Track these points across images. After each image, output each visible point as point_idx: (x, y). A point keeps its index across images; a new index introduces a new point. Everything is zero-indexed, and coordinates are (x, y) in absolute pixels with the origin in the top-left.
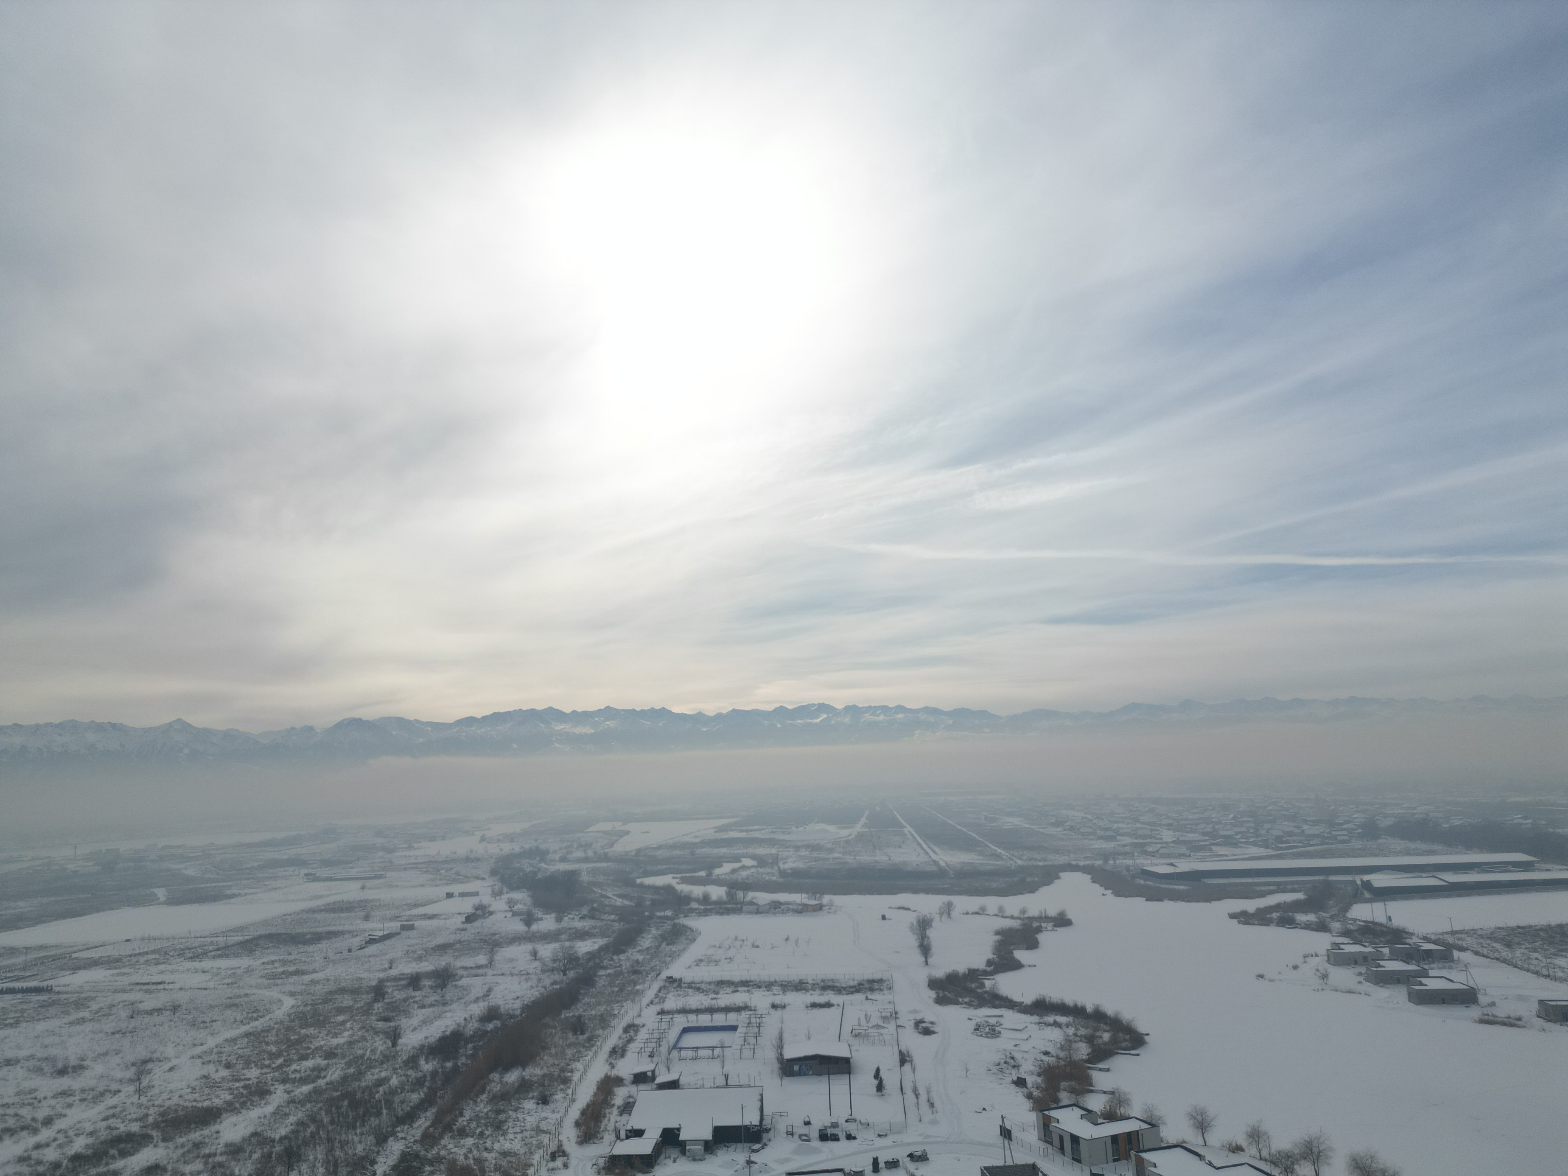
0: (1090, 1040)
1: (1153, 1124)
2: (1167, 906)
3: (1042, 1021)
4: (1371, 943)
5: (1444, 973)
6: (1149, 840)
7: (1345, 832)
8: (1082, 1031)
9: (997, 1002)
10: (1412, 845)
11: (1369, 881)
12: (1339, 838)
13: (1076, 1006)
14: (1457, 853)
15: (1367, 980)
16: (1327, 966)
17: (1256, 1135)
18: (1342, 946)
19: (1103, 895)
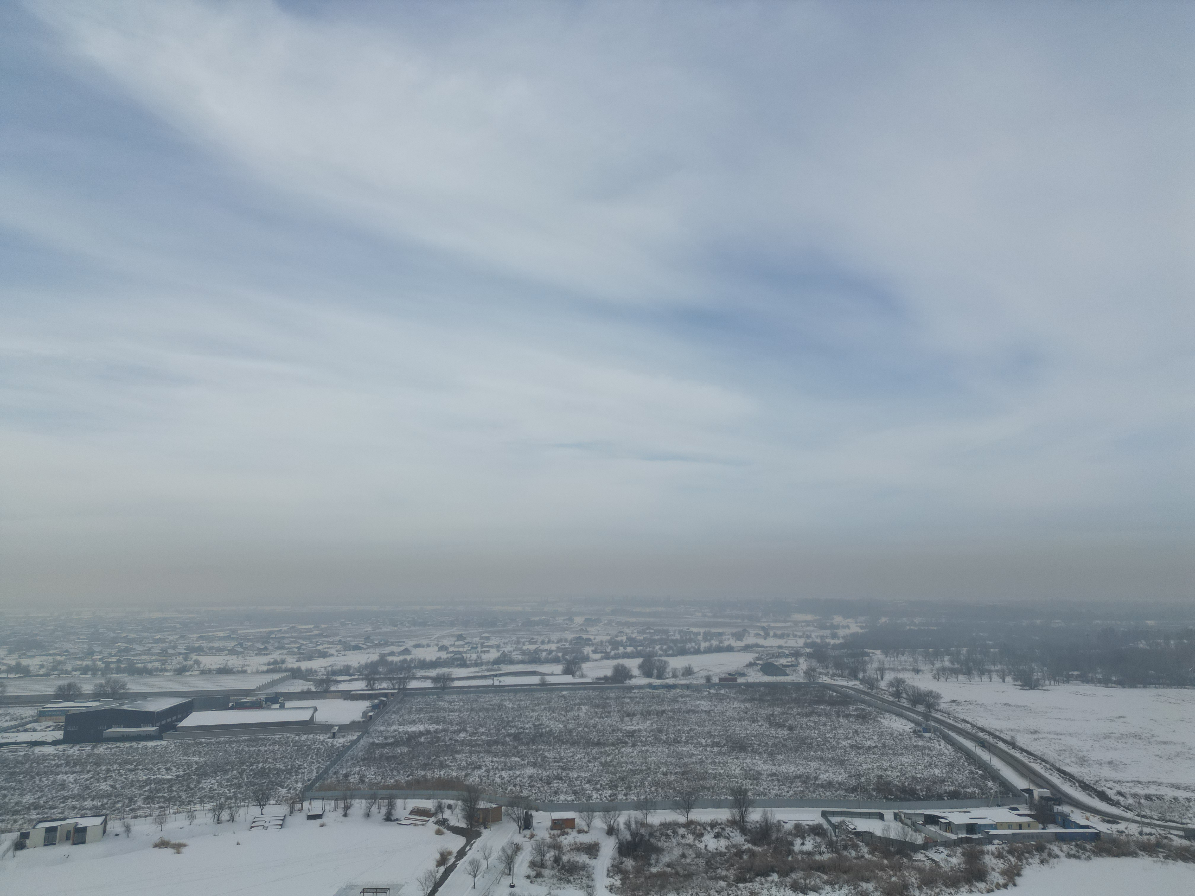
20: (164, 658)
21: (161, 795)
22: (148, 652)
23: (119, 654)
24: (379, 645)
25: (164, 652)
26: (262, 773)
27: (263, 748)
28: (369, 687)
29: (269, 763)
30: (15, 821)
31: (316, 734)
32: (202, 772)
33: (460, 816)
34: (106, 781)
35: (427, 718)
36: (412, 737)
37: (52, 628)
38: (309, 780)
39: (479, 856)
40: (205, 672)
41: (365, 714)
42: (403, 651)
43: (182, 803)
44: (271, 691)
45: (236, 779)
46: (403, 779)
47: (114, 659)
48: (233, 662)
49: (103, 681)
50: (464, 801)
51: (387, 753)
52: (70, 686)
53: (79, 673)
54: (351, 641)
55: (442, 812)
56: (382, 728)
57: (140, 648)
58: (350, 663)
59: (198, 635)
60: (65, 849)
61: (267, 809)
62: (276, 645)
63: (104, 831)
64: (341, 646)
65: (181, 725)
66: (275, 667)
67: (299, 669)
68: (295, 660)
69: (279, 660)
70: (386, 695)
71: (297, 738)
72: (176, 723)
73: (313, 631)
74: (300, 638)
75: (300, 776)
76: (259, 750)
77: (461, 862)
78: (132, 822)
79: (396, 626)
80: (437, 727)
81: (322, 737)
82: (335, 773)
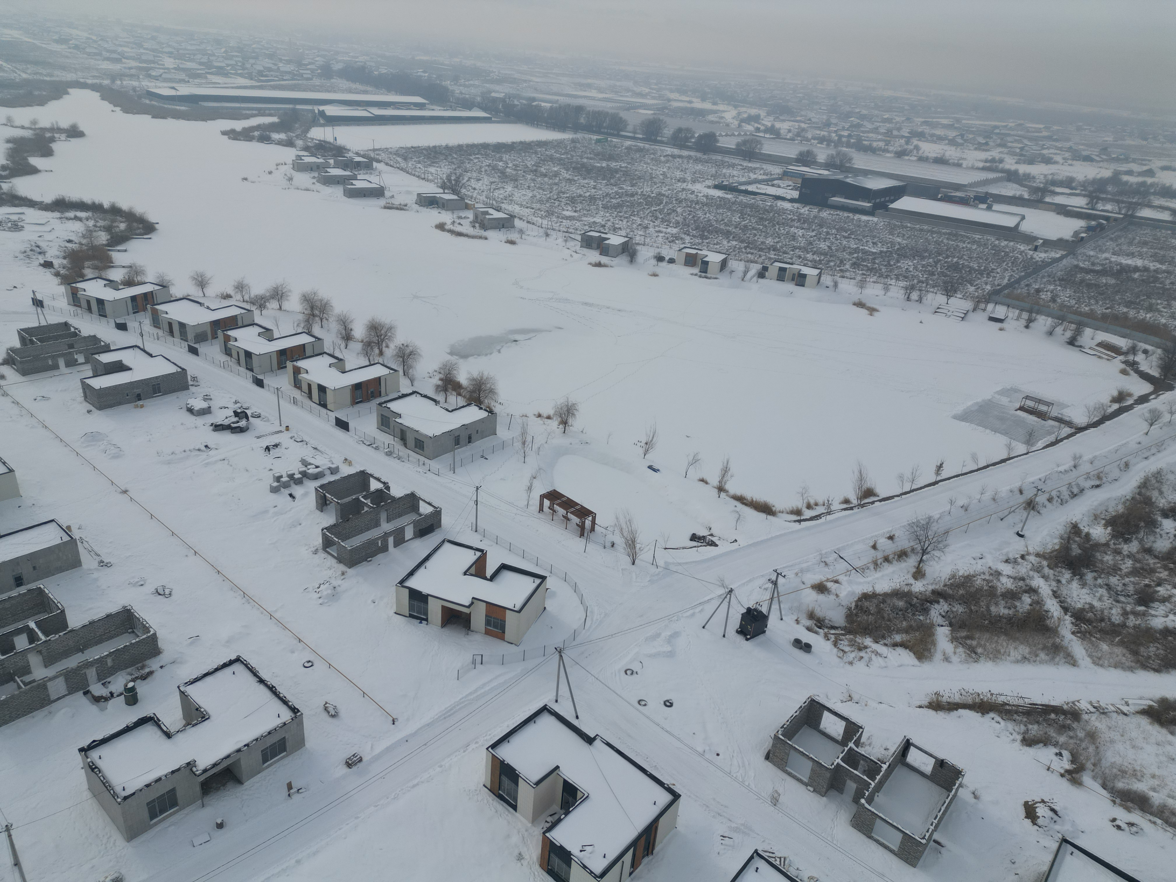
0: (108, 229)
1: (164, 286)
2: (170, 123)
3: (63, 216)
4: (323, 156)
5: (366, 177)
6: (152, 65)
7: (309, 72)
8: (101, 223)
9: (17, 202)
10: (354, 86)
11: (323, 111)
12: (305, 76)
13: (94, 204)
14: (382, 94)
15: (318, 181)
16: (293, 172)
17: (240, 287)
18: (303, 158)
19: (113, 111)
20: (888, 139)
21: (865, 264)
22: (875, 130)
23: (851, 129)
24: (1117, 160)
25: (889, 133)
26: (955, 267)
27: (961, 245)
28: (1090, 205)
29: (964, 260)
30: (760, 256)
31: (1018, 243)
32: (902, 253)
33: (1154, 364)
34: (825, 241)
35: (1150, 254)
36: (1124, 271)
37: (800, 95)
38: (998, 285)
39: (1163, 408)
40: (922, 159)
41: (1076, 233)
42: (1145, 171)
43: (881, 276)
44: (982, 190)
45: (931, 266)
46: (1099, 309)
47: (846, 133)
48: (951, 153)
49: (833, 152)
50: (1165, 350)
51: (1091, 280)
52: (809, 153)
53: (816, 141)
54: (1084, 150)
55: (1135, 354)
56: (1092, 253)
57: (869, 126)
58: (1075, 175)
59: (924, 120)
60: (789, 287)
61: (952, 300)
62: (999, 141)
63: (819, 282)
64: (1070, 154)
65: (892, 206)
66: (991, 166)
67: (1016, 172)
68: (1015, 161)
69: (997, 158)
70: (1107, 219)
71: (997, 242)
72: (888, 204)
73: (1041, 132)
74: (1026, 138)
75: (991, 279)
76: (957, 245)
77: (1140, 407)
78: (839, 280)
79: (1146, 139)
80: (1159, 266)
81: (1022, 247)
82: (1027, 285)
